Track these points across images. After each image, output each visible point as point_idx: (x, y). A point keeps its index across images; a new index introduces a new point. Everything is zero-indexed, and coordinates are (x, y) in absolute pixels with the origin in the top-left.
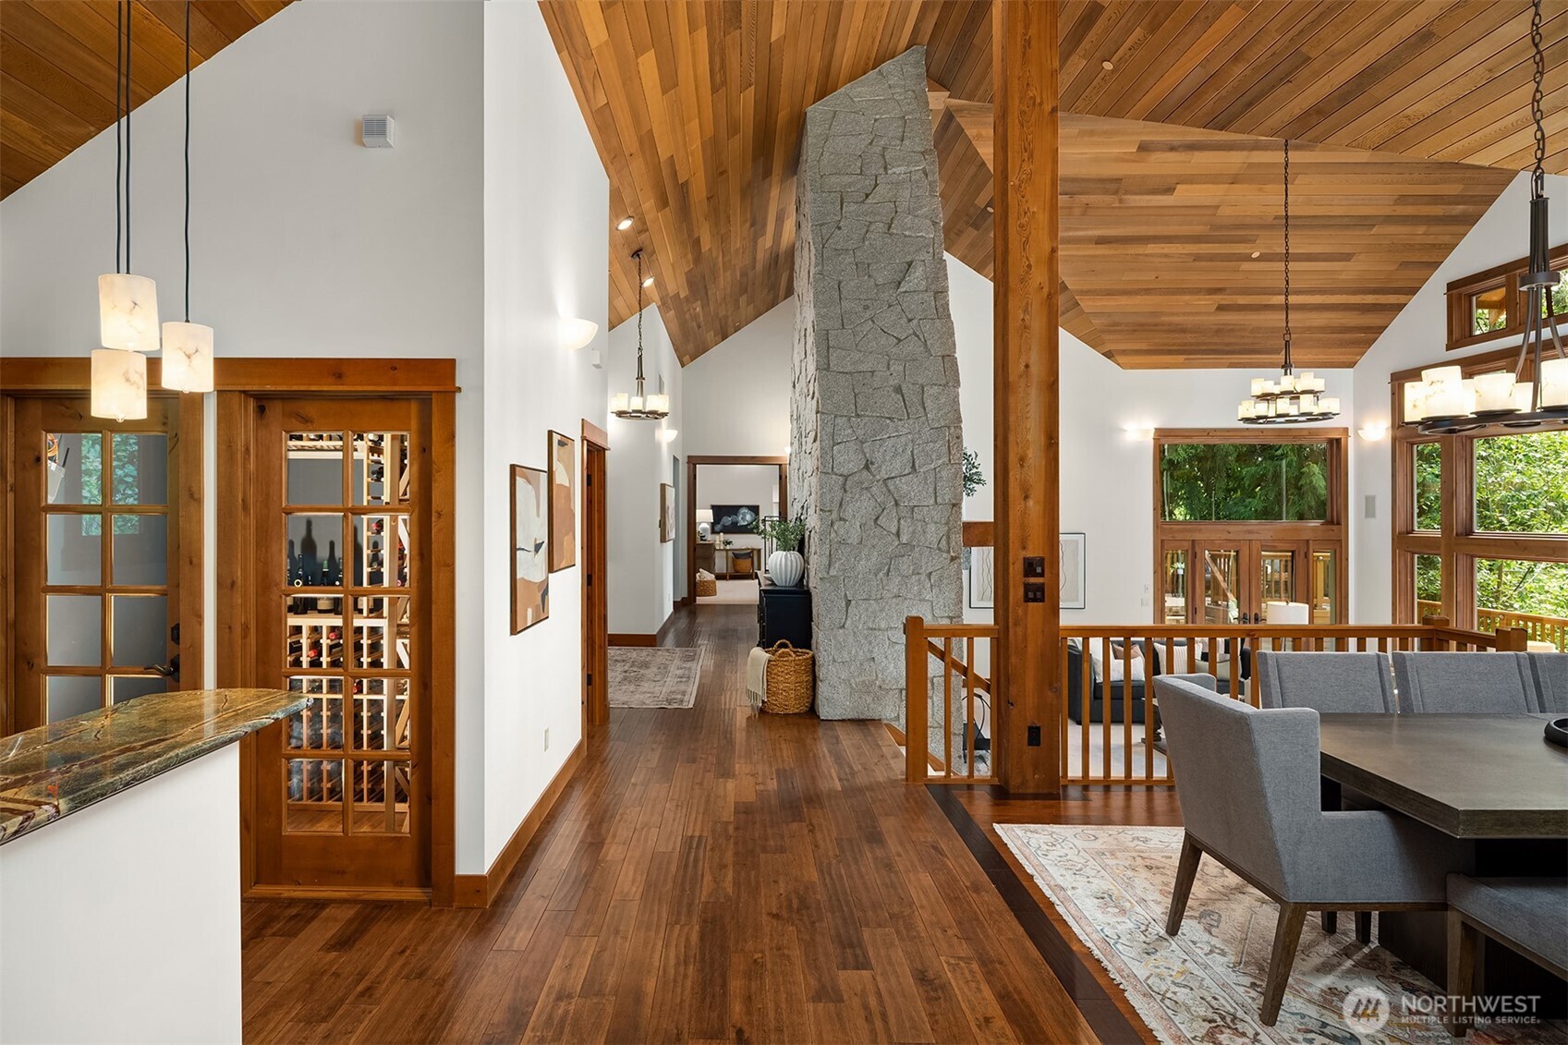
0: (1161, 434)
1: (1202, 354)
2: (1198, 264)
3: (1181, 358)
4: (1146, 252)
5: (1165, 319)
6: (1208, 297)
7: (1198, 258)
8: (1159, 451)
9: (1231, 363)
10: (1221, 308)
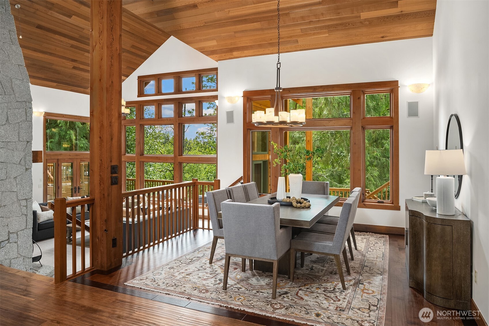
0: (47, 114)
1: (63, 84)
2: (71, 49)
3: (55, 84)
4: (55, 38)
5: (54, 67)
6: (71, 62)
7: (72, 46)
8: (46, 121)
9: (71, 89)
10: (74, 68)
